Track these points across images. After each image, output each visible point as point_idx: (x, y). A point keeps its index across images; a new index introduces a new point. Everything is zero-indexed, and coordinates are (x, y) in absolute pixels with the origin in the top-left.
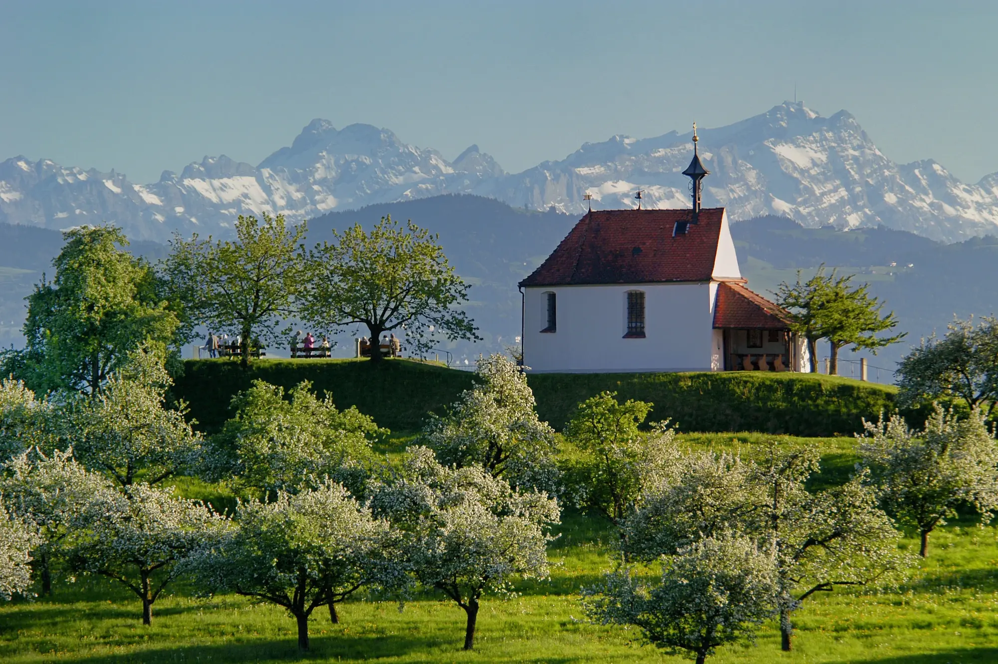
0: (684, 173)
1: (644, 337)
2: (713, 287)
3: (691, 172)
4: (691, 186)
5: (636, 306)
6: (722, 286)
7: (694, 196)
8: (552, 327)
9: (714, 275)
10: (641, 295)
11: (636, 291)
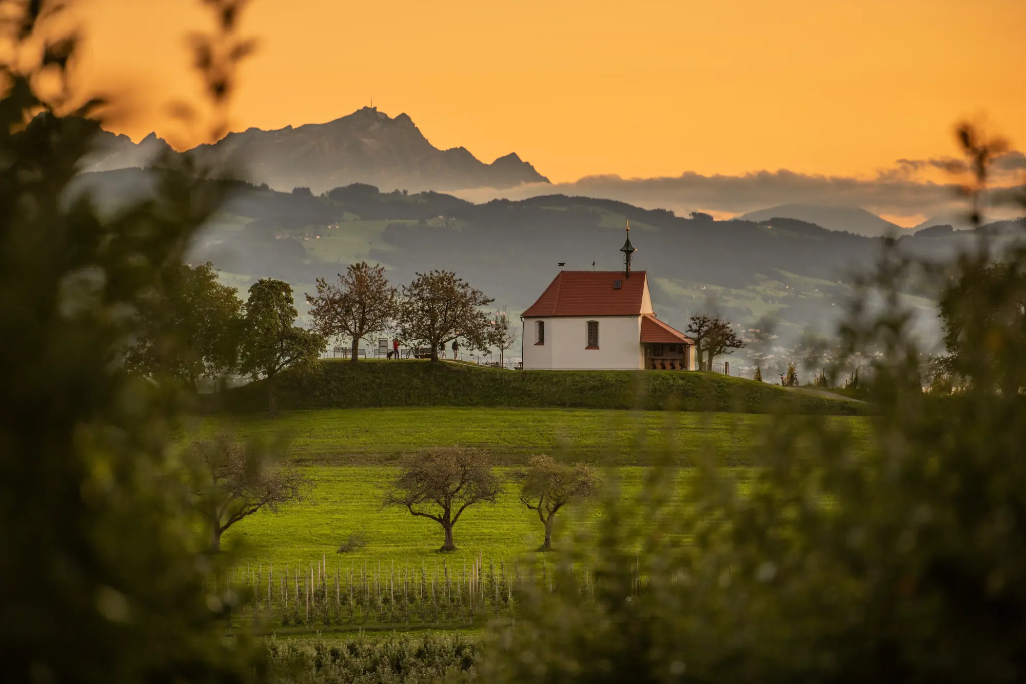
0: (621, 250)
1: (599, 349)
2: (640, 319)
3: (625, 249)
4: (625, 258)
5: (593, 329)
6: (645, 318)
7: (627, 264)
8: (541, 341)
9: (641, 312)
10: (596, 324)
11: (593, 321)
